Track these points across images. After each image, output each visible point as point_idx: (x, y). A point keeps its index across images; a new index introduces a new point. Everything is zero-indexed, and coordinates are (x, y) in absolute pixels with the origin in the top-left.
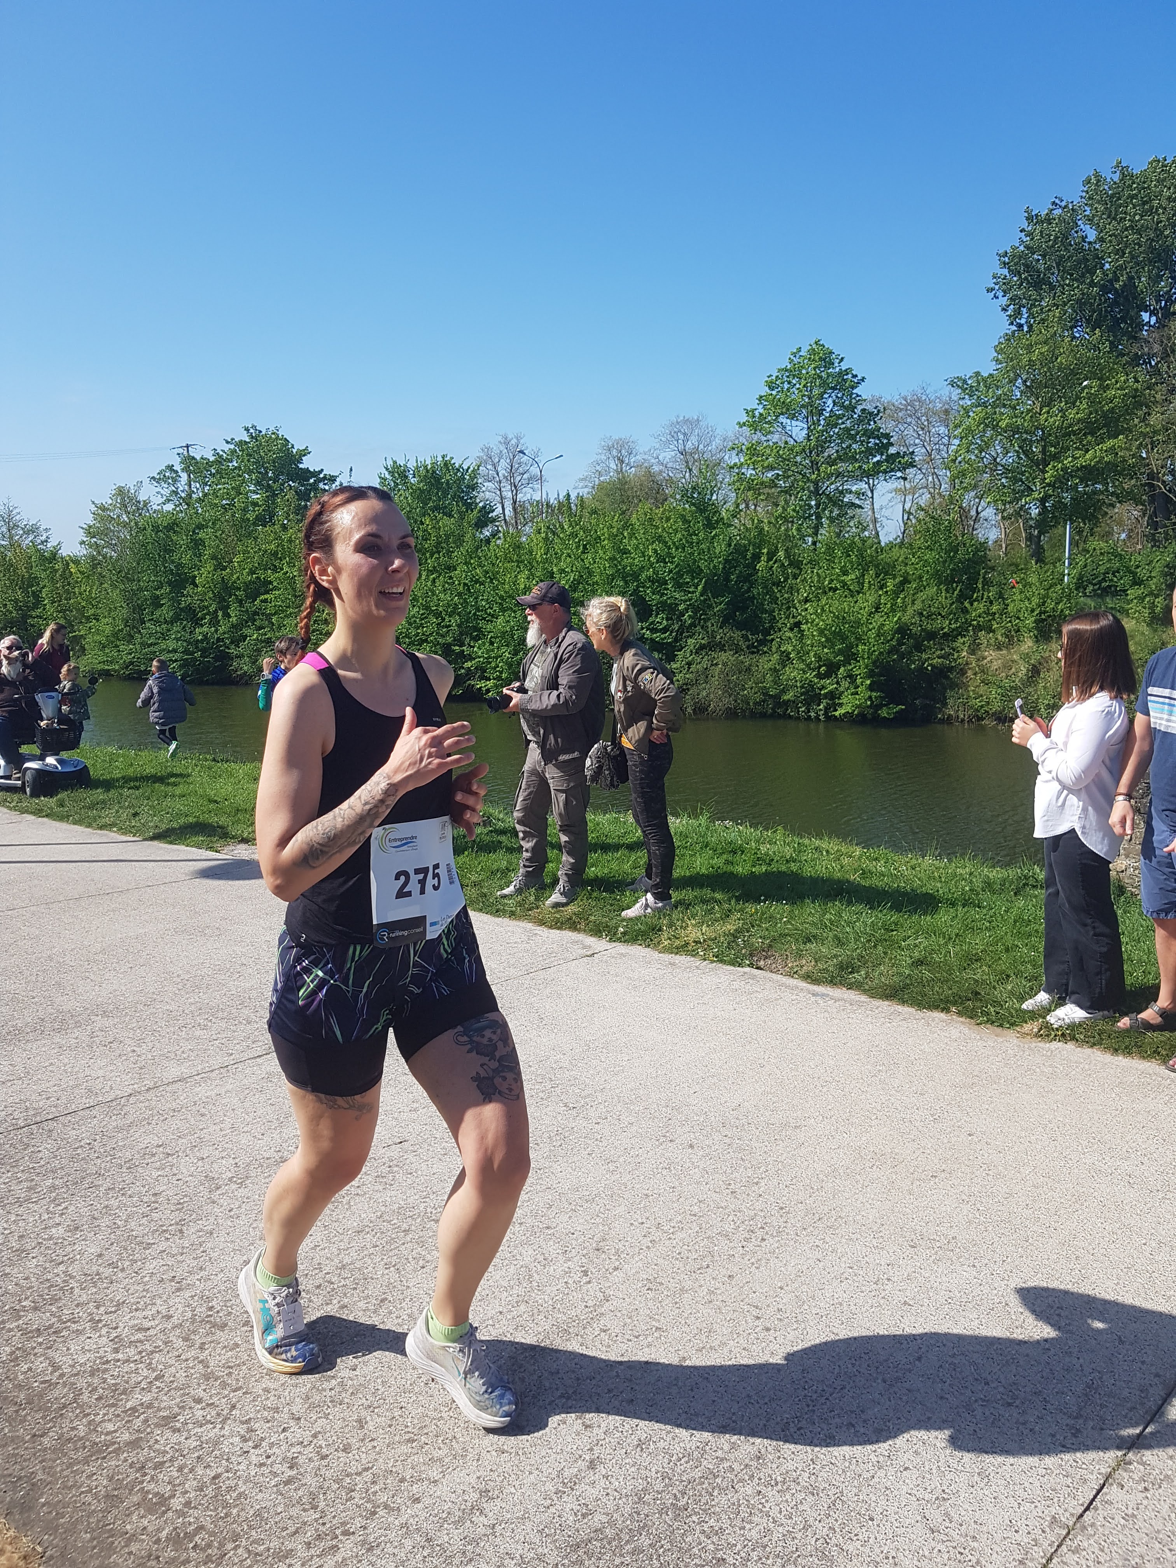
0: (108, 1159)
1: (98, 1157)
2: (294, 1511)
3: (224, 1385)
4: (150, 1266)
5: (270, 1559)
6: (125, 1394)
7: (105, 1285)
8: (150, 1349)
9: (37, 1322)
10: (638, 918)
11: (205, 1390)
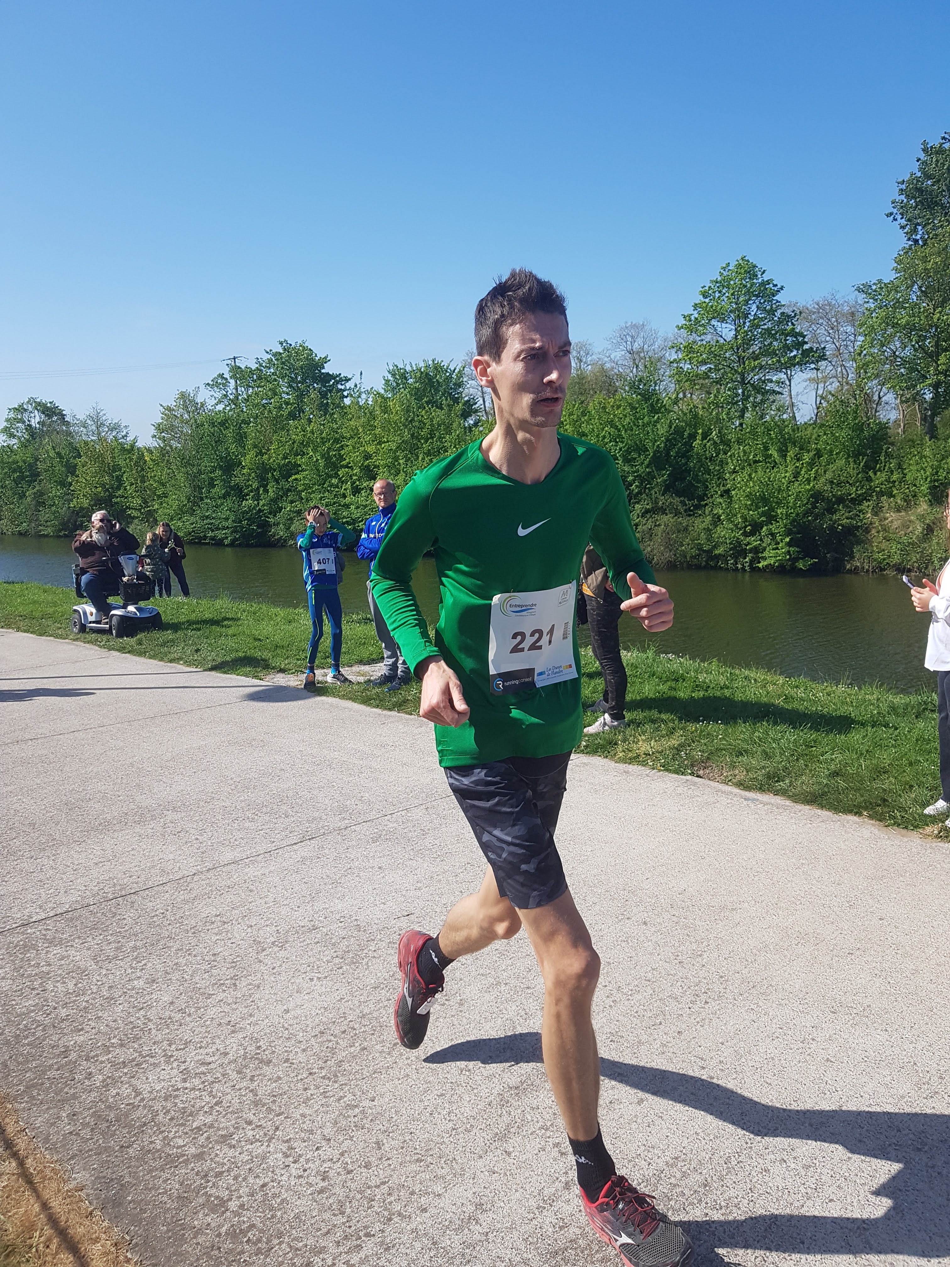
0: (177, 925)
1: (169, 924)
2: (327, 1216)
3: (270, 1110)
4: (212, 1012)
5: (308, 1253)
6: (192, 1116)
7: (176, 1027)
8: (211, 1080)
9: (123, 1056)
10: (597, 734)
11: (254, 1114)
